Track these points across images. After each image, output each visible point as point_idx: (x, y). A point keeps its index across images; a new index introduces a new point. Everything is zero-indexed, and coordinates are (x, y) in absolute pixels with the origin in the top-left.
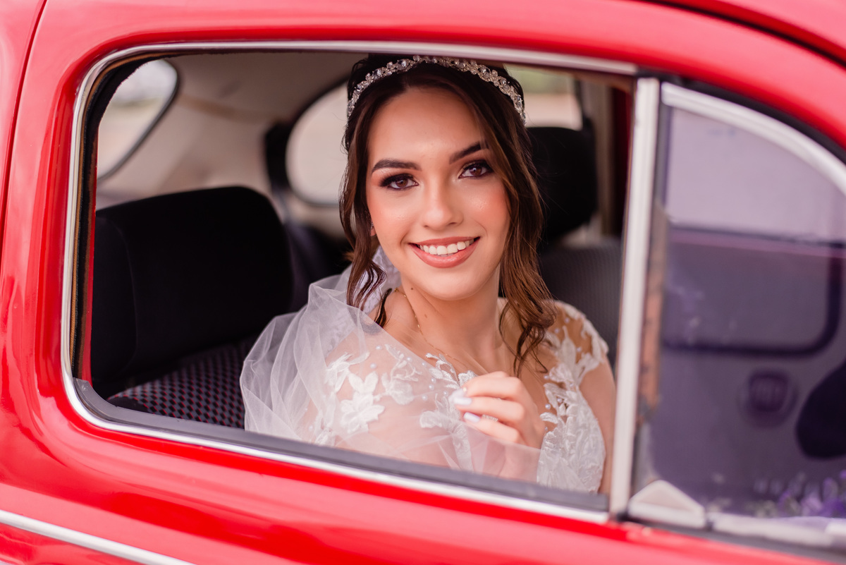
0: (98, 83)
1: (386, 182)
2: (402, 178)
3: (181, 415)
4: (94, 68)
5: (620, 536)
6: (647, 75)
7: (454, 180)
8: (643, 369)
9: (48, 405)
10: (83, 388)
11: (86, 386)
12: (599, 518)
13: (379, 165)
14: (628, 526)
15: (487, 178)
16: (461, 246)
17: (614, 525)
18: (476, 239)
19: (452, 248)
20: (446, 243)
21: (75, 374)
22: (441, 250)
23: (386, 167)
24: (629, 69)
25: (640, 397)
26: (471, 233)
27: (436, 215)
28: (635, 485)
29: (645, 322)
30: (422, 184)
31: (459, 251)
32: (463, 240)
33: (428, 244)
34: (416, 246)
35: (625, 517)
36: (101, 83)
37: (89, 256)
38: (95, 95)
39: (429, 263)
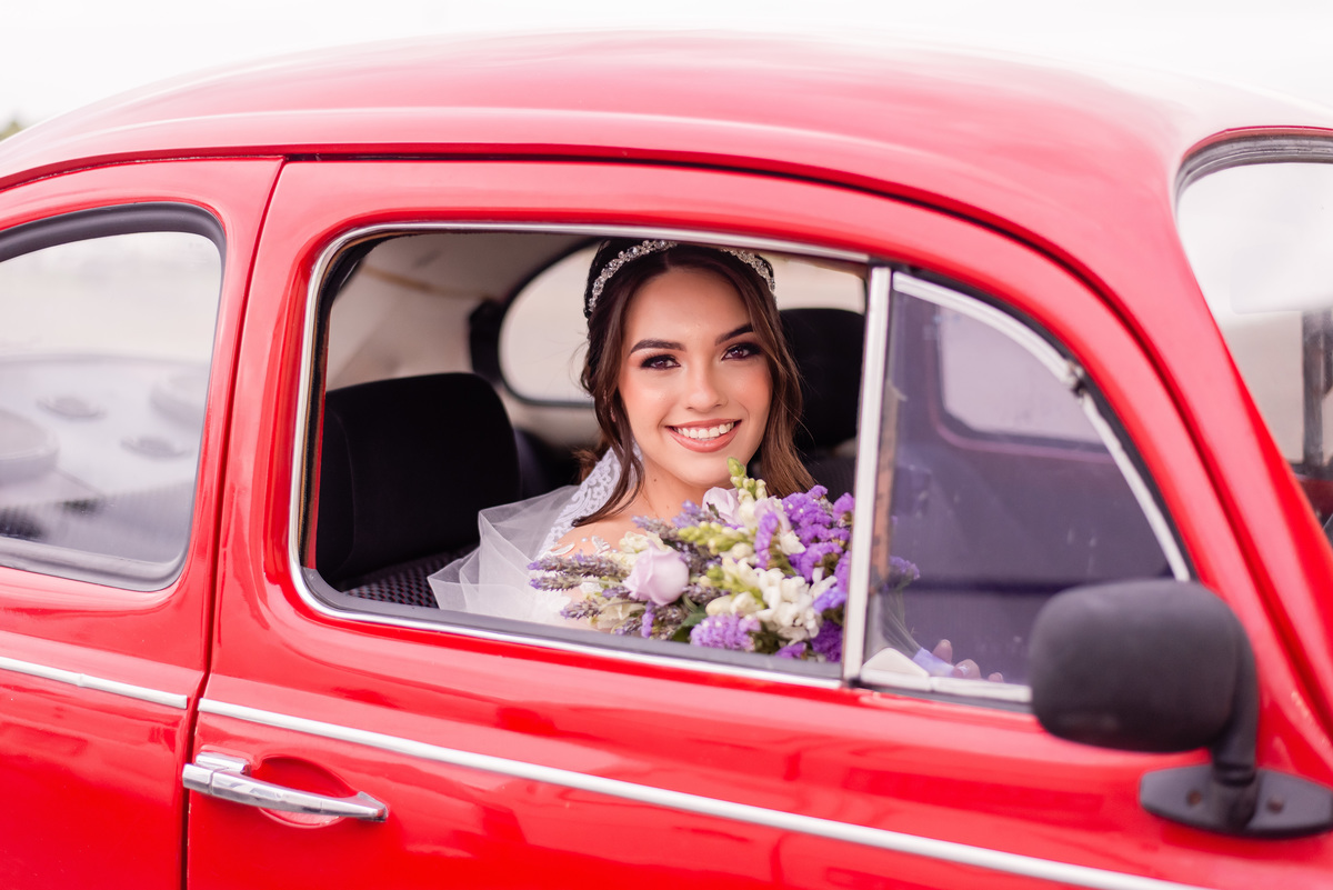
0: (334, 261)
1: (647, 363)
2: (663, 359)
3: (411, 602)
4: (331, 246)
5: (853, 701)
6: (881, 265)
7: (718, 363)
8: (875, 541)
9: (274, 593)
10: (311, 577)
11: (313, 575)
12: (834, 685)
13: (641, 345)
14: (859, 691)
15: (749, 361)
16: (723, 429)
17: (847, 691)
18: (737, 423)
19: (714, 432)
20: (708, 425)
21: (302, 562)
22: (703, 433)
23: (649, 347)
24: (863, 258)
25: (873, 569)
26: (734, 416)
27: (702, 398)
28: (866, 654)
29: (877, 497)
30: (684, 365)
31: (721, 435)
32: (725, 423)
33: (689, 426)
34: (673, 428)
35: (856, 683)
36: (338, 262)
37: (318, 440)
38: (331, 273)
39: (689, 447)
